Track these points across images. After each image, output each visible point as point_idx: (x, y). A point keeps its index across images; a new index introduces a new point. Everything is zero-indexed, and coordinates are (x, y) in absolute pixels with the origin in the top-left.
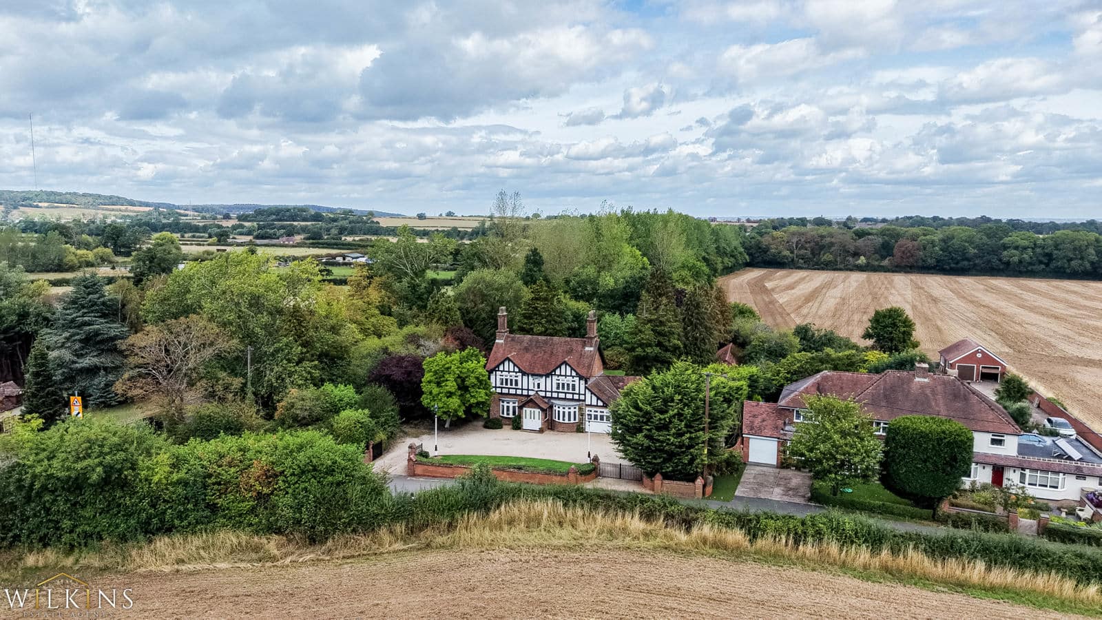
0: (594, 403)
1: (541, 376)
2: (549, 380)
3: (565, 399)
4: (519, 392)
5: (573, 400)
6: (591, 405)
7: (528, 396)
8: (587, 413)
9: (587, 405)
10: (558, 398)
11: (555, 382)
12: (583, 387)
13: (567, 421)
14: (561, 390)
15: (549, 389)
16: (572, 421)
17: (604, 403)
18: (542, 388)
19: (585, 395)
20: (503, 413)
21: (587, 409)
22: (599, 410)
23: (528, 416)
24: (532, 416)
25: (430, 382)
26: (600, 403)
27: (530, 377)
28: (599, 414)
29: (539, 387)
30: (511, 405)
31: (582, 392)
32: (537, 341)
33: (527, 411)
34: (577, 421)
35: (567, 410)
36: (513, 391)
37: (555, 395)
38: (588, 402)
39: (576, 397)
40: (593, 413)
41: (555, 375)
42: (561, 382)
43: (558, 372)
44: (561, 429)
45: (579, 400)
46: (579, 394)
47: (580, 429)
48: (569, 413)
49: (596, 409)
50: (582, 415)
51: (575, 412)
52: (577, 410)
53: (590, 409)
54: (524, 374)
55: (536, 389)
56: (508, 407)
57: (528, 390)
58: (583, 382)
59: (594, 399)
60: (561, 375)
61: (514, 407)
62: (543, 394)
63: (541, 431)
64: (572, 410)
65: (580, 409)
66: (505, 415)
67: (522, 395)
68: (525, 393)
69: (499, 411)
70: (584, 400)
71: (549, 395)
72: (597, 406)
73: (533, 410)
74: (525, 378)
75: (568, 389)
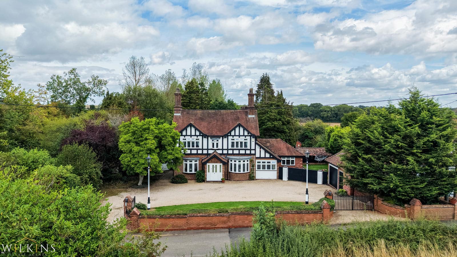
0: (263, 155)
1: (219, 137)
2: (225, 140)
3: (239, 154)
4: (200, 152)
5: (245, 154)
6: (260, 158)
7: (208, 154)
8: (257, 164)
9: (257, 158)
10: (233, 154)
11: (230, 141)
12: (253, 144)
13: (242, 172)
14: (235, 148)
15: (225, 147)
16: (246, 171)
17: (271, 154)
18: (220, 147)
19: (255, 150)
20: (186, 170)
21: (257, 161)
22: (266, 161)
23: (211, 170)
24: (215, 170)
25: (129, 142)
26: (268, 155)
27: (209, 138)
28: (266, 164)
29: (217, 147)
30: (193, 163)
31: (253, 147)
32: (209, 114)
33: (210, 166)
34: (249, 171)
35: (242, 163)
36: (194, 152)
37: (230, 152)
38: (258, 155)
39: (248, 152)
40: (261, 164)
41: (230, 135)
42: (235, 141)
43: (233, 133)
44: (238, 179)
45: (250, 154)
46: (250, 150)
47: (251, 177)
48: (244, 165)
49: (264, 161)
50: (253, 166)
51: (248, 164)
52: (249, 162)
53: (259, 161)
54: (204, 136)
55: (215, 148)
56: (191, 165)
57: (208, 149)
58: (253, 140)
59: (263, 152)
60: (235, 135)
61: (196, 165)
62: (220, 152)
63: (222, 181)
64: (246, 163)
65: (251, 161)
66: (188, 172)
67: (202, 154)
68: (205, 152)
69: (182, 169)
70: (255, 154)
71: (225, 152)
72: (265, 158)
73: (215, 164)
74: (205, 140)
75: (241, 146)
